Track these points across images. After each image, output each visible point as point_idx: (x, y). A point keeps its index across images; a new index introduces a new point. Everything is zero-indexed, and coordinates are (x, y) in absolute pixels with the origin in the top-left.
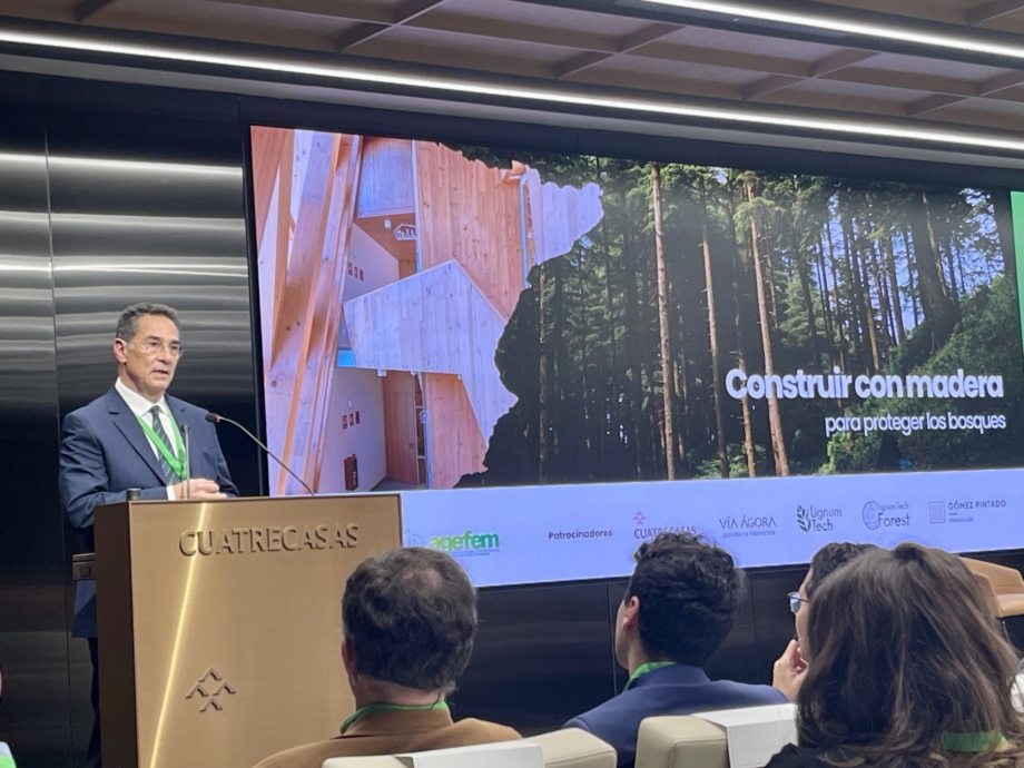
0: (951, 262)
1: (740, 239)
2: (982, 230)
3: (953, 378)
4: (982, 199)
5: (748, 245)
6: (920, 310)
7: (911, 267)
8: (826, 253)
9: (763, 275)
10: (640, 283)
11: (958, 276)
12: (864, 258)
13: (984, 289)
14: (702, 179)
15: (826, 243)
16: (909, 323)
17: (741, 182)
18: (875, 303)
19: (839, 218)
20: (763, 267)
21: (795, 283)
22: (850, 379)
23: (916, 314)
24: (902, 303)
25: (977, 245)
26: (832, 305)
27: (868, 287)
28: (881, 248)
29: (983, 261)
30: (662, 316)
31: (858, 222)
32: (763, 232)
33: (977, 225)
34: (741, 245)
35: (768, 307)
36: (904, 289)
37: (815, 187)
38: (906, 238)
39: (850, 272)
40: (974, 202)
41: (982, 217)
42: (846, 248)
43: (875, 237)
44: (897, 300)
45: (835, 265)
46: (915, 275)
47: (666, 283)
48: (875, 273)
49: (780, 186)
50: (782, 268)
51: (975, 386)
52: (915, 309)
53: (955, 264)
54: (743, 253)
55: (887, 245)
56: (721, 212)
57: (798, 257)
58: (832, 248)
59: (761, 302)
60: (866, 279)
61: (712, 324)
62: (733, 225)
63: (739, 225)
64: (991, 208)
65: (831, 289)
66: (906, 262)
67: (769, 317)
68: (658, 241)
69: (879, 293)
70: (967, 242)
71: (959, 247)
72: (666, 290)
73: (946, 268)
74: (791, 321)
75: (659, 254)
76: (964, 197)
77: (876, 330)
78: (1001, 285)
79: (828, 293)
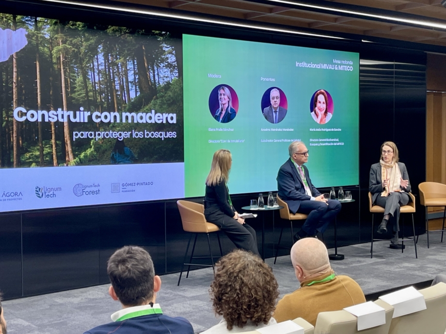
0: (154, 72)
1: (54, 61)
2: (169, 61)
3: (149, 114)
4: (170, 49)
5: (58, 63)
6: (138, 90)
7: (135, 74)
8: (96, 67)
9: (65, 75)
10: (4, 77)
11: (156, 78)
12: (113, 69)
13: (168, 83)
14: (37, 37)
15: (96, 64)
16: (133, 95)
17: (56, 38)
18: (117, 87)
19: (103, 54)
20: (65, 72)
21: (79, 79)
22: (89, 113)
23: (136, 92)
24: (130, 88)
25: (167, 66)
26: (97, 88)
27: (114, 81)
28: (121, 66)
29: (169, 73)
30: (14, 90)
31: (112, 56)
32: (66, 58)
33: (167, 58)
34: (55, 63)
35: (66, 88)
36: (131, 82)
37: (92, 41)
38: (134, 63)
39: (106, 75)
40: (166, 49)
41: (170, 55)
42: (105, 66)
43: (119, 62)
44: (128, 87)
45: (99, 72)
46: (137, 77)
47: (17, 77)
48: (118, 76)
49: (75, 41)
50: (74, 73)
51: (161, 118)
52: (136, 90)
53: (156, 73)
54: (56, 66)
55: (124, 65)
56: (46, 50)
57: (82, 68)
58: (98, 65)
59: (63, 85)
60: (114, 78)
61: (39, 94)
62: (51, 55)
63: (55, 55)
64: (174, 52)
65: (97, 81)
66: (133, 72)
67: (66, 92)
68: (14, 60)
69: (120, 84)
70: (162, 65)
71: (158, 66)
72: (17, 80)
73: (152, 75)
74: (77, 94)
75: (14, 65)
76: (162, 48)
77: (117, 98)
78: (176, 82)
79: (95, 83)
